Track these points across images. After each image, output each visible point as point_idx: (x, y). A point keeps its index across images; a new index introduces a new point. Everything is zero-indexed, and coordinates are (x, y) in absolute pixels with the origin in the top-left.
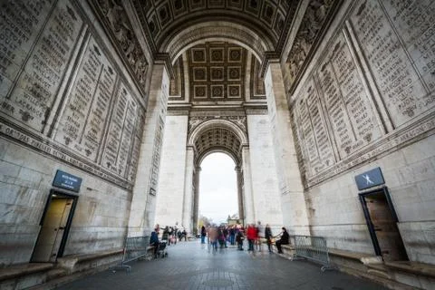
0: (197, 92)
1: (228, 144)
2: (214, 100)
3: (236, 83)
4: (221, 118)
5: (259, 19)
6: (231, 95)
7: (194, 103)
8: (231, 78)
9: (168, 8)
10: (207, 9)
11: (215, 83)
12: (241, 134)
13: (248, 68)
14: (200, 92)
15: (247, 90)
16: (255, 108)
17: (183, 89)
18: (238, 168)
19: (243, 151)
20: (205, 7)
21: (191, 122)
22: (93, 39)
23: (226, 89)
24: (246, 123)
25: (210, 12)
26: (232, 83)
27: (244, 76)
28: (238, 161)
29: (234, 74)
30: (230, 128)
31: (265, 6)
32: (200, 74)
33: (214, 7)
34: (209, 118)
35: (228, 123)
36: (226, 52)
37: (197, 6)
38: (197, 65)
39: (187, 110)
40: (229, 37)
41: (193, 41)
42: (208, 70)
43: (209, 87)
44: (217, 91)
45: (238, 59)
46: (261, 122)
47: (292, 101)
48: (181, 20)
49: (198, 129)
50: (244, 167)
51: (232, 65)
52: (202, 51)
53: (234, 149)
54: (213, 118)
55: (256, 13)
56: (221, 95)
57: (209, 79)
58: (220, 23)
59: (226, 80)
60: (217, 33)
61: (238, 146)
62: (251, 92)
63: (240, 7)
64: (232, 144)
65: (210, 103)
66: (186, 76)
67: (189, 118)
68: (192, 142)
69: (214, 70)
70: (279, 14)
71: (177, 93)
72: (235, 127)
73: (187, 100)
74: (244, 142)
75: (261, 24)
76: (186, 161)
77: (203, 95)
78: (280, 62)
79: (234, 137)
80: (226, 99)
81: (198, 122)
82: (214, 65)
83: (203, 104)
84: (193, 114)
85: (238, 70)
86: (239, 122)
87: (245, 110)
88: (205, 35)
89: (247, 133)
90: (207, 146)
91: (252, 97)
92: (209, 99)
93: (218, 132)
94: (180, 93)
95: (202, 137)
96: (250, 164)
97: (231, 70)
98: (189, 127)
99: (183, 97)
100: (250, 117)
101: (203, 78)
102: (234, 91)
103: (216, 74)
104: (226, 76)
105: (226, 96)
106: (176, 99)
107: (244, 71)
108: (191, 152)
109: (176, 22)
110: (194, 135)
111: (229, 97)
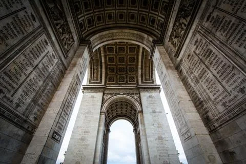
0: (109, 79)
1: (128, 114)
2: (120, 84)
3: (133, 74)
4: (124, 94)
5: (146, 27)
6: (130, 81)
7: (107, 85)
8: (130, 72)
9: (92, 19)
10: (116, 23)
11: (120, 75)
12: (137, 104)
13: (140, 67)
14: (111, 80)
15: (140, 79)
16: (145, 88)
17: (101, 77)
18: (135, 130)
19: (139, 115)
20: (115, 22)
21: (104, 97)
22: (44, 35)
23: (127, 78)
24: (140, 97)
25: (118, 25)
26: (130, 75)
27: (137, 71)
28: (136, 125)
29: (131, 70)
30: (130, 101)
31: (150, 18)
32: (112, 70)
33: (120, 22)
34: (116, 94)
35: (128, 97)
36: (127, 58)
37: (110, 21)
38: (110, 65)
39: (103, 90)
40: (129, 39)
41: (107, 41)
42: (117, 67)
43: (117, 77)
44: (122, 79)
45: (134, 62)
46: (149, 97)
47: (177, 62)
48: (100, 28)
49: (109, 101)
50: (140, 127)
51: (131, 65)
52: (113, 58)
53: (132, 117)
54: (119, 94)
55: (145, 24)
56: (124, 81)
57: (117, 73)
58: (124, 31)
59: (126, 73)
60: (122, 37)
61: (135, 114)
62: (142, 80)
63: (135, 22)
64: (131, 113)
65: (117, 85)
66: (104, 71)
67: (104, 94)
68: (104, 109)
69: (120, 68)
70: (159, 20)
71: (97, 80)
72: (133, 100)
73: (103, 84)
74: (139, 109)
75: (148, 29)
76: (99, 123)
77: (113, 81)
78: (163, 45)
79: (133, 108)
80: (127, 83)
81: (109, 96)
82: (120, 65)
83: (113, 86)
84: (106, 92)
85: (133, 68)
86: (136, 97)
87: (139, 89)
88: (115, 38)
89: (141, 104)
90: (115, 114)
91: (142, 82)
92: (117, 83)
93: (122, 104)
94: (99, 80)
95: (112, 107)
96: (144, 124)
97: (130, 68)
98: (103, 99)
99: (101, 82)
100: (142, 94)
101: (113, 72)
102: (132, 79)
103: (121, 70)
104: (126, 71)
105: (127, 82)
106: (96, 83)
107: (137, 68)
108: (103, 116)
109: (98, 28)
110: (106, 105)
111: (128, 82)
